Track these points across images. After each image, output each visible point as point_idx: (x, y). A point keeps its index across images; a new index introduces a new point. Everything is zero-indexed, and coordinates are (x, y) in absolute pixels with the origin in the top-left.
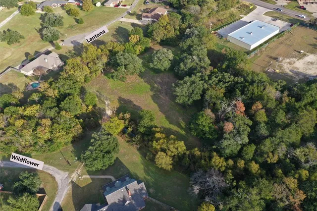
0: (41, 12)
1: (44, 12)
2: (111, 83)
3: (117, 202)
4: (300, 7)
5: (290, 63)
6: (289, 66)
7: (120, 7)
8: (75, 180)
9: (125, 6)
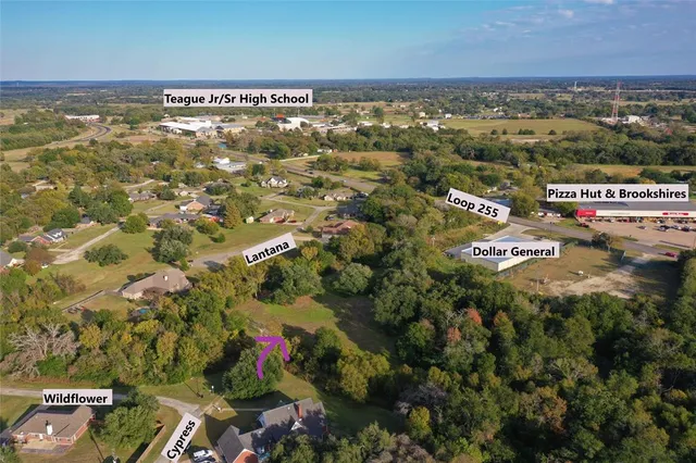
0: (155, 229)
1: (160, 229)
2: (269, 309)
3: (279, 424)
4: (581, 225)
5: (562, 286)
6: (559, 289)
7: (286, 223)
8: (209, 413)
9: (295, 221)
